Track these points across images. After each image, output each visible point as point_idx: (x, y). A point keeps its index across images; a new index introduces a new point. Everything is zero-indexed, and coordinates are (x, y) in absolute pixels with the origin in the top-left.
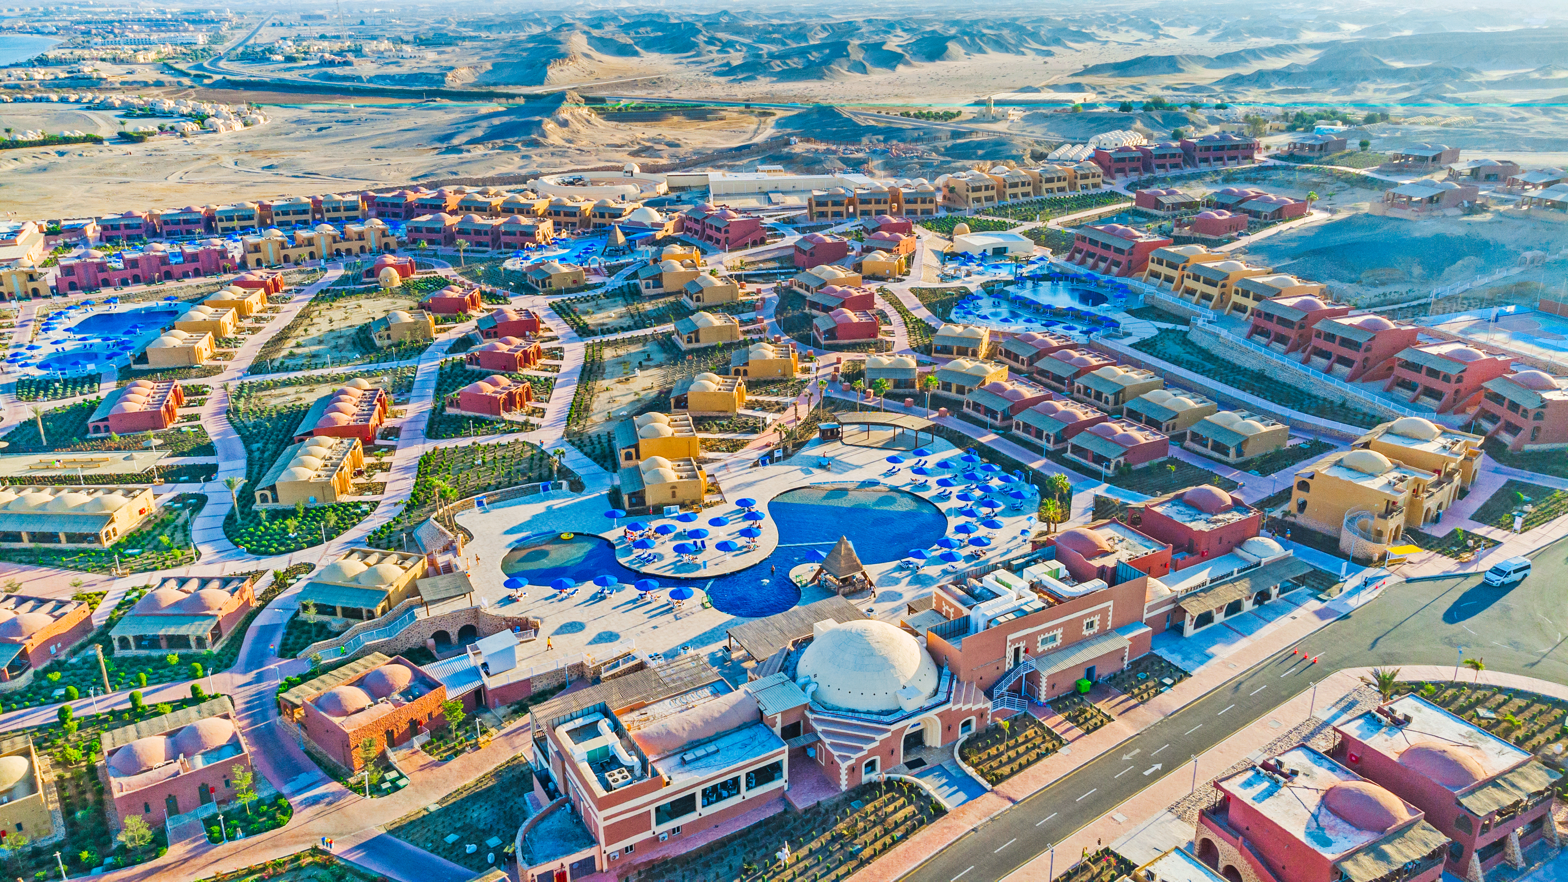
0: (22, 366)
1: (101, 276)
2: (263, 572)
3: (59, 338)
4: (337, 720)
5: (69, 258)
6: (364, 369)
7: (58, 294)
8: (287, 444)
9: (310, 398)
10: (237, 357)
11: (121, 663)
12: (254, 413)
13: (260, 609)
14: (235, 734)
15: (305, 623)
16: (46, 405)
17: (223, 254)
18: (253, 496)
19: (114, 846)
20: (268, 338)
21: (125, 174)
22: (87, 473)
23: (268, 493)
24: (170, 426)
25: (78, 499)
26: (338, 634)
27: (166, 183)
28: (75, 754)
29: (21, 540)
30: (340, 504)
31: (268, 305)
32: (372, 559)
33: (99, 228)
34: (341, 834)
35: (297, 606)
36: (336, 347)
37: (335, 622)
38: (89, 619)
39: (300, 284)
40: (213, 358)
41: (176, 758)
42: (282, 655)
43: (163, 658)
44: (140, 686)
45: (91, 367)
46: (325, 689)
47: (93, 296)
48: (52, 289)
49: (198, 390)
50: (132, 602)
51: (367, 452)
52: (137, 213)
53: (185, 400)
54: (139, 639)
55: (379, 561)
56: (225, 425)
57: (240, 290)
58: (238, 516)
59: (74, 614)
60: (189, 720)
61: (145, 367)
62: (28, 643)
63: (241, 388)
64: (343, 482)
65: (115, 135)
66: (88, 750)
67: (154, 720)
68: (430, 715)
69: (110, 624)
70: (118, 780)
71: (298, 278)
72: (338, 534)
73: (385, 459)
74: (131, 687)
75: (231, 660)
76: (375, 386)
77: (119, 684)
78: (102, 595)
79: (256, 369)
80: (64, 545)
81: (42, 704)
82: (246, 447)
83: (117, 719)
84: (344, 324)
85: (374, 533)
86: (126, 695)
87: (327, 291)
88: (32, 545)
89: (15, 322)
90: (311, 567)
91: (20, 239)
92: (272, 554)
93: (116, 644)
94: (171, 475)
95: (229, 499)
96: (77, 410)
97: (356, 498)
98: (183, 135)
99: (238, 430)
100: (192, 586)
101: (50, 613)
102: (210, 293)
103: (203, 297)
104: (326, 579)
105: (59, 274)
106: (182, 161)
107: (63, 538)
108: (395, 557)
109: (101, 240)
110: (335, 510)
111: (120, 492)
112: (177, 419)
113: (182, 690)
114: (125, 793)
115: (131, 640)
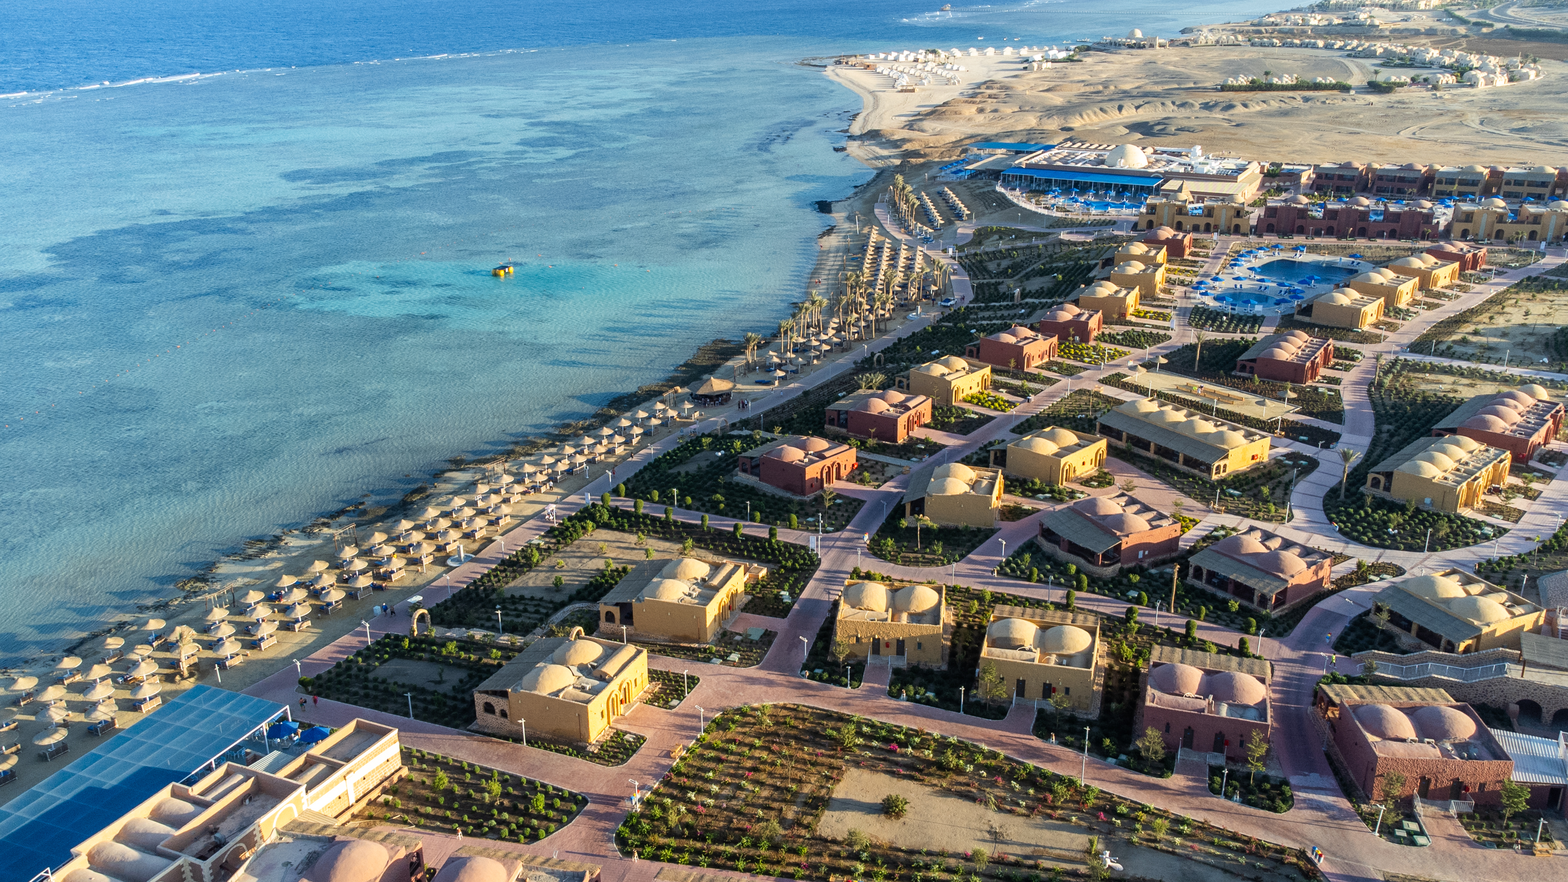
0: (1202, 294)
1: (1299, 222)
2: (1349, 558)
3: (1241, 275)
4: (1371, 738)
5: (1275, 201)
6: (1547, 376)
7: (1255, 234)
8: (1422, 435)
9: (1466, 392)
10: (1401, 330)
11: (1190, 591)
12: (1398, 392)
13: (1332, 592)
14: (1264, 701)
15: (1372, 626)
16: (1210, 335)
17: (1428, 217)
18: (1365, 478)
19: (1131, 748)
20: (1444, 317)
21: (1358, 125)
22: (1222, 406)
23: (1382, 479)
24: (1309, 383)
25: (1206, 427)
26: (1404, 652)
27: (1396, 138)
28: (1128, 652)
29: (1148, 450)
30: (1459, 517)
31: (1457, 282)
32: (1475, 589)
33: (1313, 176)
34: (1334, 854)
35: (1370, 605)
36: (1522, 344)
37: (1406, 639)
38: (1177, 539)
39: (1505, 265)
40: (1376, 326)
41: (1206, 697)
42: (1338, 647)
43: (1225, 602)
44: (1198, 618)
45: (1259, 309)
46: (1368, 700)
47: (1285, 241)
48: (1252, 227)
49: (1349, 356)
50: (1217, 538)
51: (1515, 470)
52: (1356, 164)
53: (1333, 361)
54: (1212, 574)
55: (1482, 594)
56: (1363, 397)
57: (1431, 260)
58: (1343, 491)
59: (1167, 531)
60: (1228, 667)
61: (1306, 319)
62: (1125, 539)
63: (1394, 363)
64: (1472, 495)
65: (1365, 84)
66: (1139, 654)
67: (1200, 653)
68: (1482, 786)
69: (1192, 551)
70: (1153, 691)
71: (1504, 257)
72: (1444, 548)
73: (1535, 486)
74: (1190, 615)
75: (1285, 631)
76: (1555, 400)
77: (1182, 608)
78: (1195, 522)
79: (1418, 347)
80: (1180, 466)
81: (1117, 598)
82: (1376, 425)
83: (1170, 638)
84: (1541, 321)
85: (1489, 562)
86: (1183, 621)
87: (1536, 279)
88: (1156, 457)
89: (1211, 253)
90: (1400, 571)
91: (1241, 177)
92: (1362, 543)
93: (1191, 571)
94: (1292, 431)
95: (1340, 473)
96: (1233, 344)
97: (1481, 517)
98: (1435, 88)
99: (1374, 405)
100: (1275, 544)
101: (1149, 521)
102: (1398, 258)
103: (1389, 259)
104: (1412, 589)
105: (1262, 214)
106: (1421, 115)
107: (1181, 459)
108: (1504, 596)
109: (1311, 188)
110: (1450, 521)
111: (1242, 432)
112: (1318, 377)
113: (1231, 639)
114: (1154, 705)
115: (1205, 572)
